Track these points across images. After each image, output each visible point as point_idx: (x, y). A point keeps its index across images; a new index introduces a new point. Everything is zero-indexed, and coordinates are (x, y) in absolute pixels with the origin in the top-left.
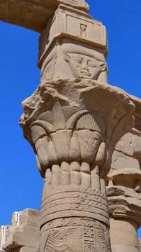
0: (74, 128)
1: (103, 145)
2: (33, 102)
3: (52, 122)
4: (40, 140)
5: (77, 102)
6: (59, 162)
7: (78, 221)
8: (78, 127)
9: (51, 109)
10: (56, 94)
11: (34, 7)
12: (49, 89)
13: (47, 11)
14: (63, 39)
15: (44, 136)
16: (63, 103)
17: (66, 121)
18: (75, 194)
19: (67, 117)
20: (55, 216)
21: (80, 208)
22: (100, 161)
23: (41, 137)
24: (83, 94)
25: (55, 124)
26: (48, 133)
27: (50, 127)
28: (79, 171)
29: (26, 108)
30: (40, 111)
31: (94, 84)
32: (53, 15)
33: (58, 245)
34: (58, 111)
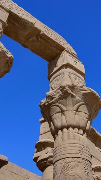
0: (77, 111)
1: (89, 122)
2: (55, 94)
3: (65, 106)
4: (57, 114)
5: (80, 98)
6: (68, 128)
7: (81, 160)
8: (79, 110)
9: (66, 99)
10: (70, 92)
11: (53, 48)
12: (67, 88)
13: (58, 51)
14: (68, 66)
15: (60, 112)
16: (73, 97)
17: (74, 106)
18: (78, 146)
19: (74, 105)
20: (68, 156)
21: (81, 153)
22: (88, 130)
23: (58, 113)
24: (84, 94)
25: (68, 107)
26: (63, 112)
27: (64, 108)
28: (78, 134)
29: (50, 97)
30: (60, 99)
31: (90, 90)
32: (61, 54)
33: (71, 172)
34: (70, 101)
